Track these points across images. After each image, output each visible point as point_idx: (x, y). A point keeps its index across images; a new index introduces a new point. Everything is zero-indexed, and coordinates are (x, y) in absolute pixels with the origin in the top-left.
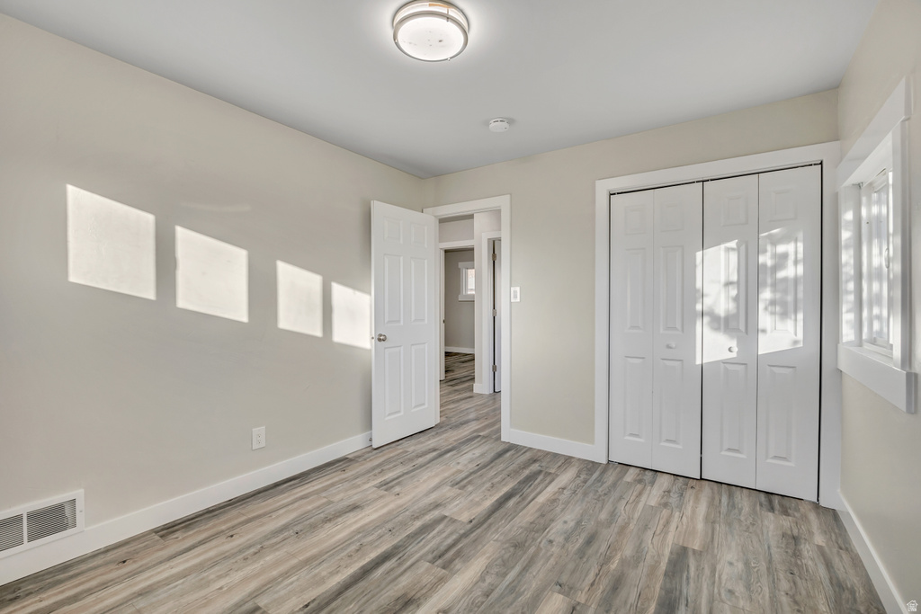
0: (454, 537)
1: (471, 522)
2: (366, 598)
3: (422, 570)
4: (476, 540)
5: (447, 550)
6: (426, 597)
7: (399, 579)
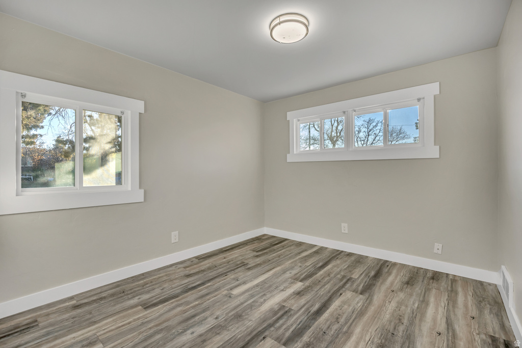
0: (278, 325)
1: (264, 338)
2: (317, 296)
3: (295, 306)
4: (264, 322)
5: (283, 315)
6: (291, 295)
7: (305, 302)
